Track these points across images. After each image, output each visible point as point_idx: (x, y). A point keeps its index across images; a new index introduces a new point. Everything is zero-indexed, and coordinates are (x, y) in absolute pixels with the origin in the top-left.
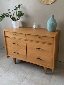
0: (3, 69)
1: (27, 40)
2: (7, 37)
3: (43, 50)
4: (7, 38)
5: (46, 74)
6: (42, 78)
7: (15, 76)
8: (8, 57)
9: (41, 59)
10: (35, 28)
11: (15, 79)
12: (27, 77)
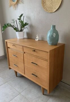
0: (3, 80)
1: (24, 53)
3: (38, 65)
4: (9, 49)
5: (43, 94)
6: (37, 98)
7: (11, 89)
8: (10, 68)
9: (37, 76)
10: (37, 40)
11: (10, 92)
12: (22, 93)
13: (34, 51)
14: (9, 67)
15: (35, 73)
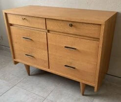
1: (48, 31)
2: (11, 25)
3: (78, 50)
4: (11, 27)
5: (83, 95)
8: (16, 63)
9: (74, 68)
13: (71, 25)
14: (15, 60)
15: (71, 63)
